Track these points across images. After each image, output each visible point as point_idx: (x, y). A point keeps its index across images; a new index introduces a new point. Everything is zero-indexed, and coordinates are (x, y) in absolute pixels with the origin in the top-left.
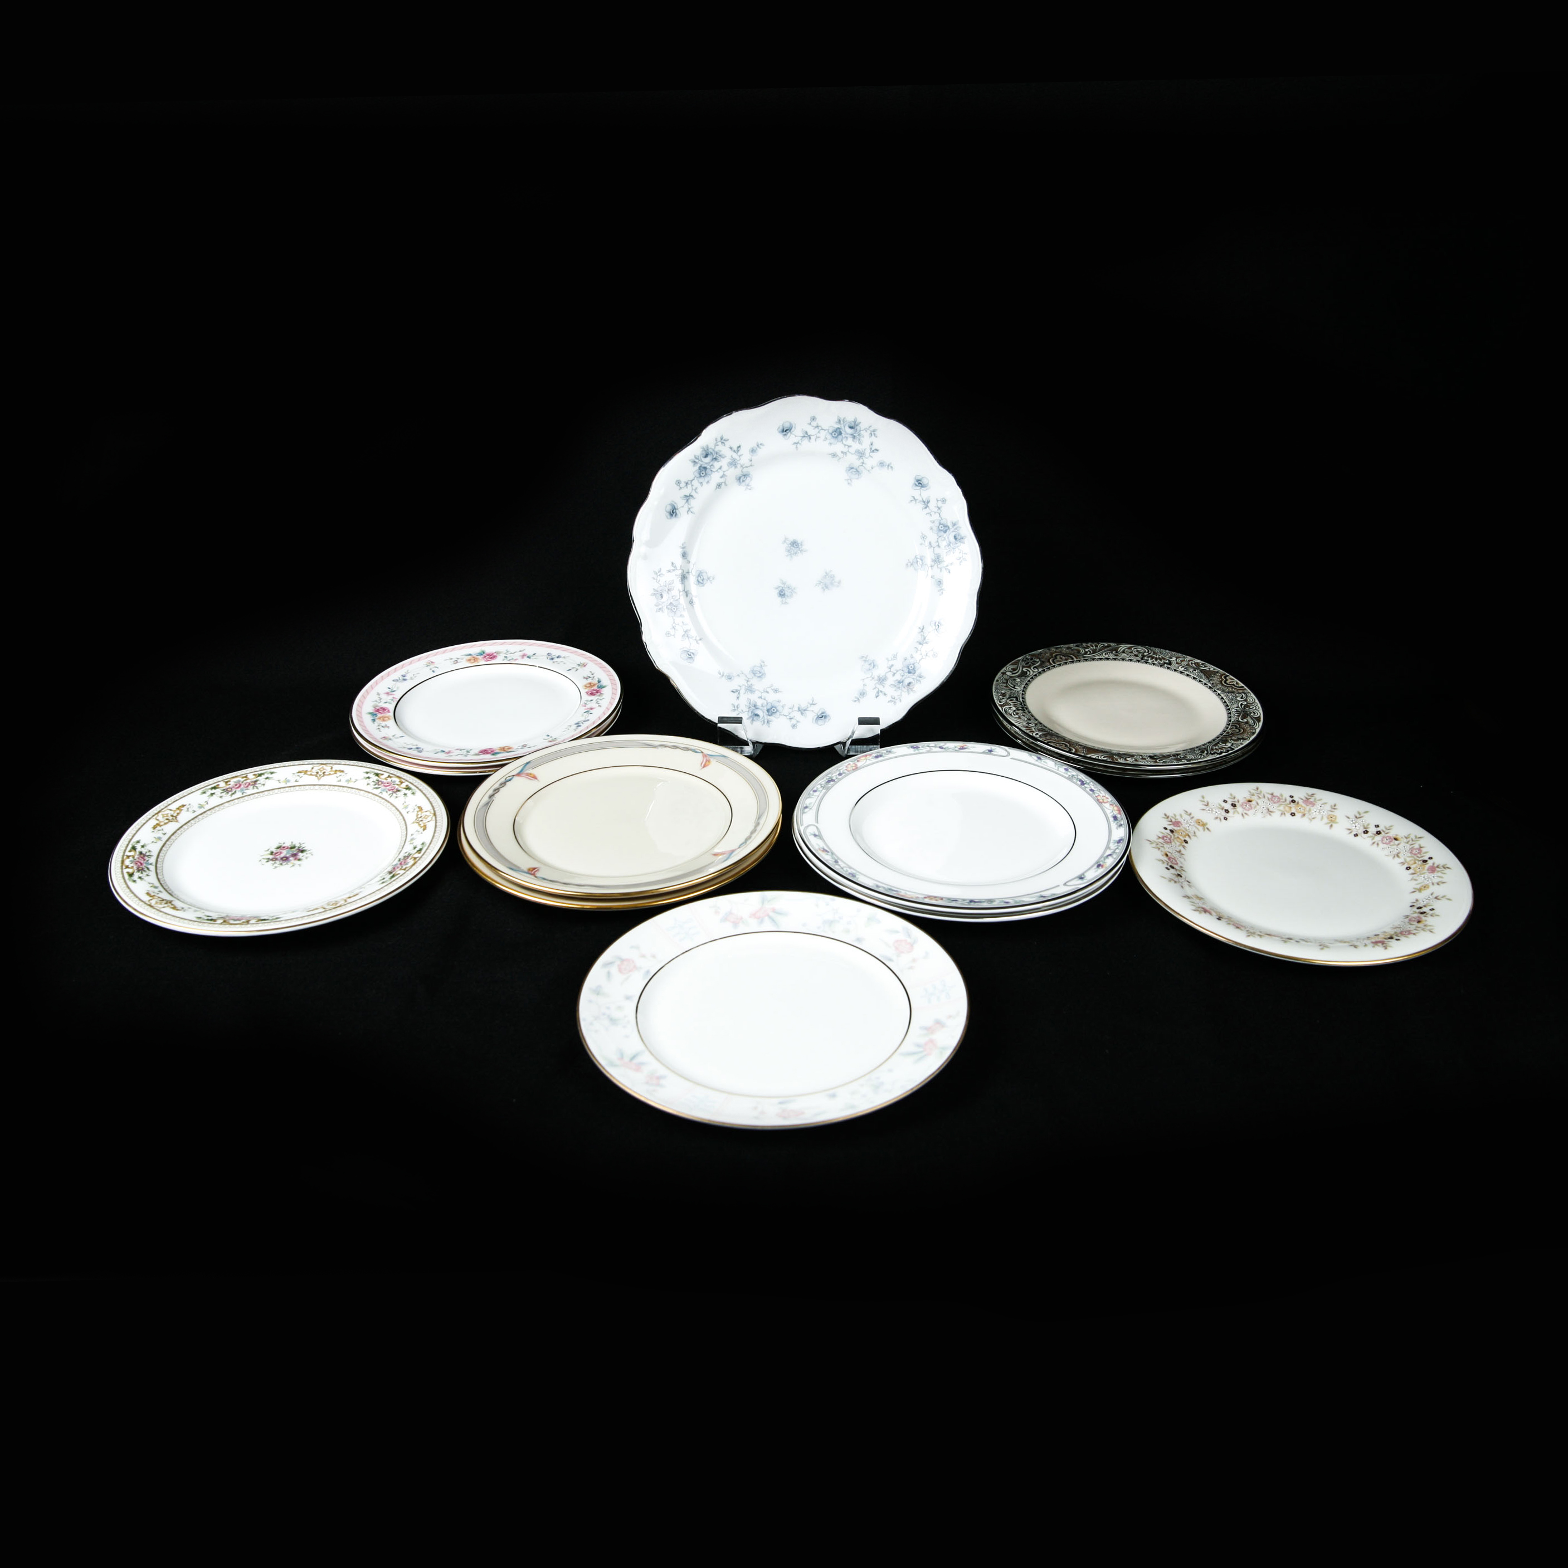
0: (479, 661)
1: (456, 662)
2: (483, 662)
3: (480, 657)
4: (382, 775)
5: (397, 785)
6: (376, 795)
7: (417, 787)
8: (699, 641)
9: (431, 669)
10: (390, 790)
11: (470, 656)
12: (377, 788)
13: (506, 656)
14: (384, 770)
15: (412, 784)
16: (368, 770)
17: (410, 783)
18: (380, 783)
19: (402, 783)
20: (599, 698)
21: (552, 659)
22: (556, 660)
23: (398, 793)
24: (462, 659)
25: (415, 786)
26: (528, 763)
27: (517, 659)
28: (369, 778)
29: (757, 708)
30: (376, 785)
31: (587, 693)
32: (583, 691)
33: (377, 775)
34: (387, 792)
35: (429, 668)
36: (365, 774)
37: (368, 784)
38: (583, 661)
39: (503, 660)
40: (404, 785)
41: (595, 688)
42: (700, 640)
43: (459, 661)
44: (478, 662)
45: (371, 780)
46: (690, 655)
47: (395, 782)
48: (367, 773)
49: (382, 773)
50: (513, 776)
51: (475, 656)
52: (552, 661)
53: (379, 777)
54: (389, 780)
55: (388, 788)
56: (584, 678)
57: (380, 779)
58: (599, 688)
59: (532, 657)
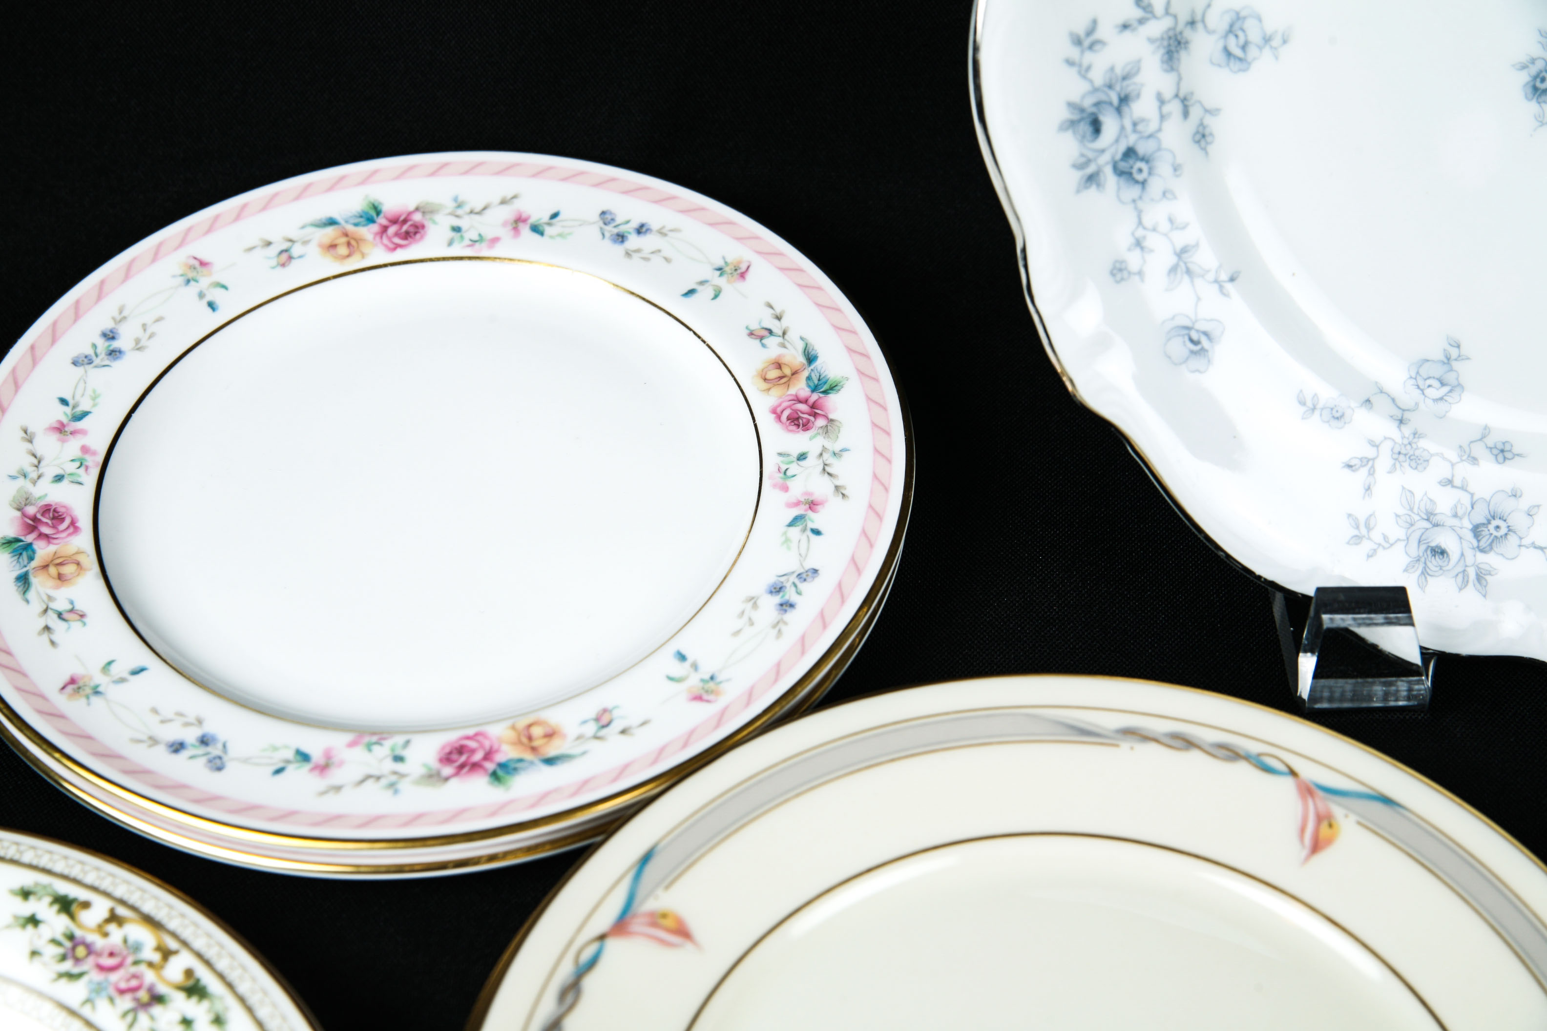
0: (365, 248)
1: (286, 257)
2: (379, 255)
3: (368, 232)
4: (86, 905)
5: (151, 965)
6: (73, 1013)
7: (230, 986)
8: (1229, 286)
9: (201, 295)
10: (122, 992)
11: (330, 231)
12: (71, 976)
13: (456, 222)
14: (90, 879)
15: (208, 963)
16: (29, 878)
17: (199, 956)
18: (81, 951)
19: (167, 954)
20: (828, 444)
21: (621, 238)
22: (634, 242)
23: (157, 1010)
24: (306, 243)
25: (221, 977)
26: (646, 858)
27: (495, 240)
28: (33, 921)
29: (1436, 525)
30: (64, 958)
31: (777, 413)
32: (762, 404)
33: (65, 905)
34: (111, 1000)
35: (194, 288)
36: (18, 900)
37: (34, 953)
38: (736, 252)
39: (450, 243)
40: (175, 969)
41: (800, 388)
42: (1232, 279)
43: (296, 250)
44: (363, 256)
45: (46, 932)
46: (1195, 343)
47: (137, 948)
48: (26, 894)
49: (81, 894)
50: (602, 937)
51: (350, 228)
52: (619, 249)
53: (72, 916)
54: (116, 934)
55: (114, 977)
56: (751, 334)
57: (78, 933)
58: (814, 390)
59: (548, 230)
